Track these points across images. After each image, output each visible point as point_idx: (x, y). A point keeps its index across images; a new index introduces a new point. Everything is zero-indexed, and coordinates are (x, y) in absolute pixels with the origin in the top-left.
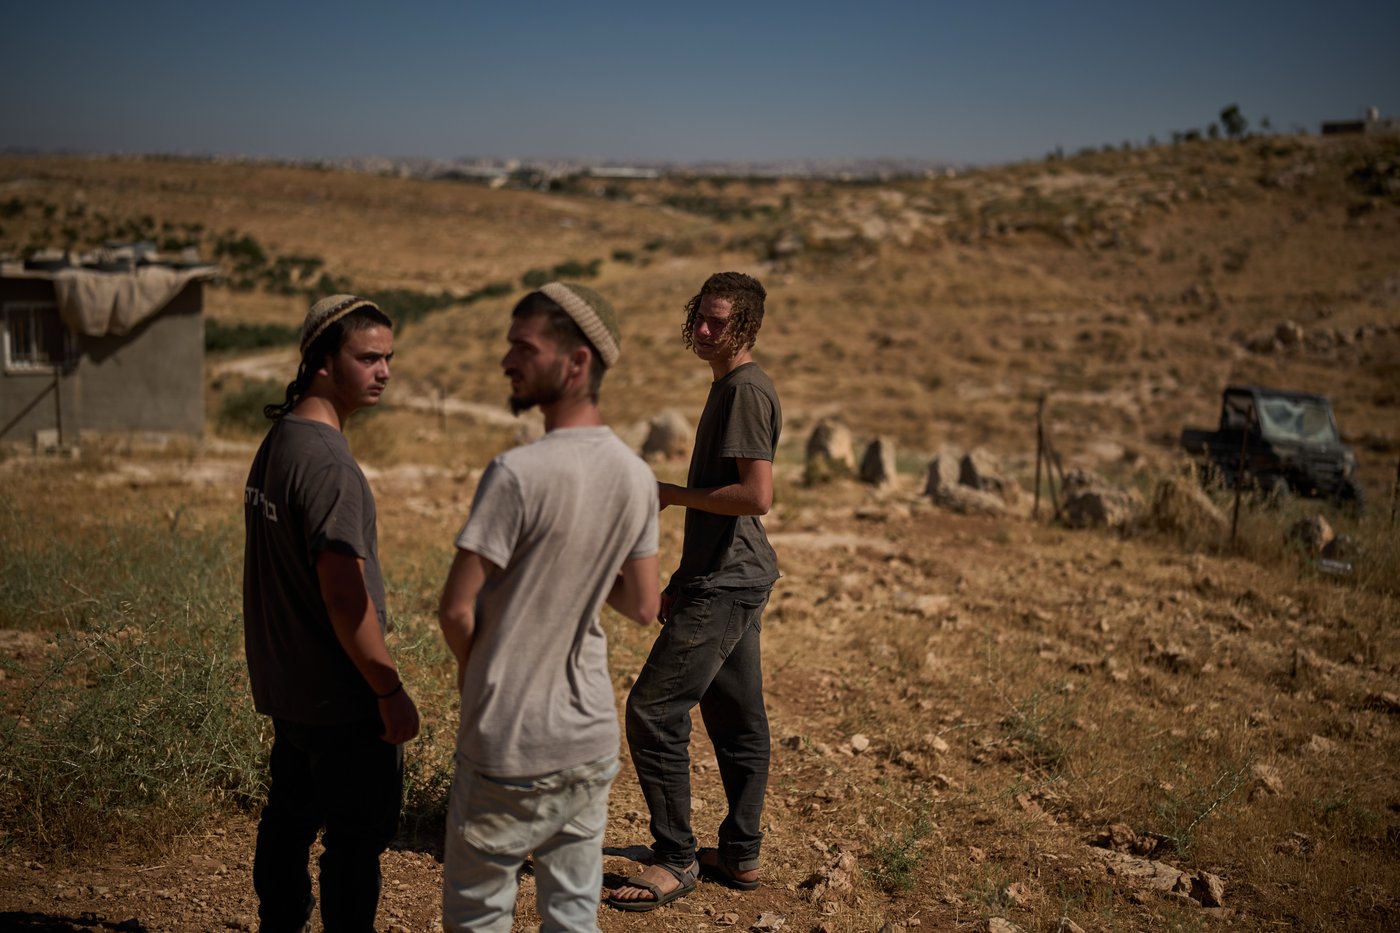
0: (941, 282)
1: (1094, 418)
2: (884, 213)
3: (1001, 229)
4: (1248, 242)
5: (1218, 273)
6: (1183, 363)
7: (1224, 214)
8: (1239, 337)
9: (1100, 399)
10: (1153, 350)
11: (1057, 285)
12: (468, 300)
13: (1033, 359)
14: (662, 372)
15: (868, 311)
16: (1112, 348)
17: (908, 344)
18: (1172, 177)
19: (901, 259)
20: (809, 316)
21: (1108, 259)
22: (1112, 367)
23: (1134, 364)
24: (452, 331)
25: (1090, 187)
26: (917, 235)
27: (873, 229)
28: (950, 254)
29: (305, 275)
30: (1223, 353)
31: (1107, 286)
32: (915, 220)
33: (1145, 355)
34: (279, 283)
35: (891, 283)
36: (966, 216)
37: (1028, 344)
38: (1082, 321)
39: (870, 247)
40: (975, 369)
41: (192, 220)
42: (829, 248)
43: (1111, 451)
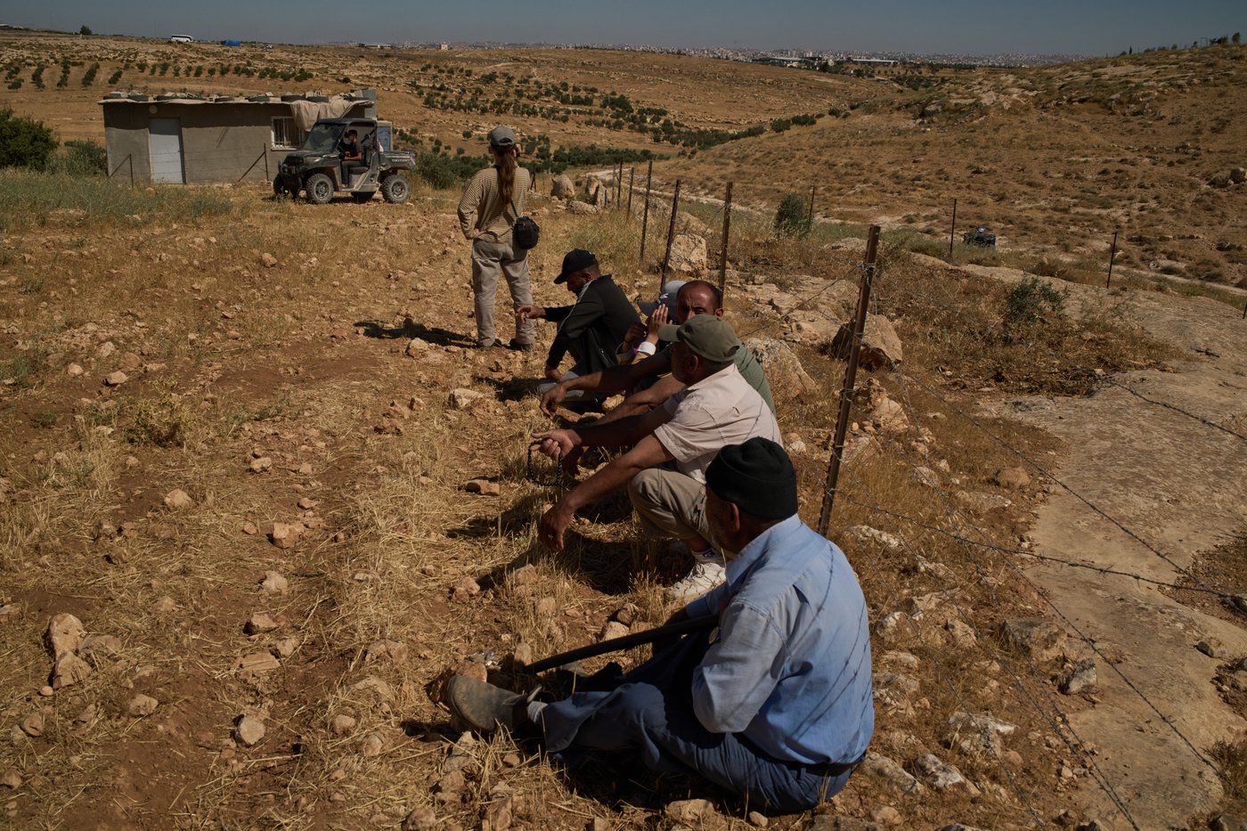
0: (1022, 133)
1: (1097, 225)
2: (1000, 89)
3: (1070, 101)
4: (1232, 114)
5: (1206, 133)
6: (1163, 192)
7: (1221, 95)
8: (1206, 177)
9: (1104, 212)
10: (1147, 183)
11: (1097, 138)
12: (736, 137)
13: (1067, 185)
14: (837, 185)
15: (971, 150)
16: (1120, 180)
17: (990, 173)
18: (1192, 68)
19: (1001, 119)
20: (933, 153)
21: (1135, 123)
22: (1117, 193)
23: (1132, 191)
24: (722, 156)
25: (1136, 74)
26: (1015, 102)
27: (987, 99)
28: (1033, 117)
29: (655, 120)
30: (1193, 186)
31: (1129, 140)
32: (1016, 93)
33: (1141, 186)
34: (638, 125)
35: (990, 134)
36: (1049, 93)
37: (1067, 176)
38: (1106, 162)
39: (983, 111)
40: (1028, 190)
41: (590, 86)
42: (958, 110)
43: (1103, 245)
